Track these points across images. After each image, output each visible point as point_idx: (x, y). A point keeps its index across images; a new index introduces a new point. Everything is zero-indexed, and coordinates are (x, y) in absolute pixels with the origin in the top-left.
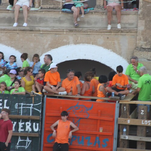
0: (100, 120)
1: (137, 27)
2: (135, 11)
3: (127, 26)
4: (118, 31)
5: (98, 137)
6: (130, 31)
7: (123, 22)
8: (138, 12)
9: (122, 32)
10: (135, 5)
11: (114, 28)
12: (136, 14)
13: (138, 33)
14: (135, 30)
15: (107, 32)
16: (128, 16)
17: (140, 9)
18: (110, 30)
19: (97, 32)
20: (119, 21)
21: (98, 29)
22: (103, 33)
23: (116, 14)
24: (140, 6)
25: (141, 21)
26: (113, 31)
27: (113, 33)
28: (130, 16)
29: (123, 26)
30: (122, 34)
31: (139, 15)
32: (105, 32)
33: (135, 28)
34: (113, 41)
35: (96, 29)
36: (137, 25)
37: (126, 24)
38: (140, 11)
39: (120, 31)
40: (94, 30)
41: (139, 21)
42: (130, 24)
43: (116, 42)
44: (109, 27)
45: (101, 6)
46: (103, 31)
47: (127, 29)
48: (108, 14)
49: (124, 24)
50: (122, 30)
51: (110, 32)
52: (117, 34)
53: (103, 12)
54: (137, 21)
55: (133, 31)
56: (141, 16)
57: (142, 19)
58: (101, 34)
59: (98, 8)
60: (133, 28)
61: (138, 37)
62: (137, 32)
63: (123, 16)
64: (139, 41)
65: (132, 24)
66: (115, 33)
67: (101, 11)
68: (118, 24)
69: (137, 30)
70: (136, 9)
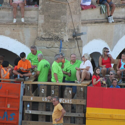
0: (8, 98)
1: (38, 21)
2: (36, 7)
3: (30, 19)
4: (22, 24)
5: (6, 112)
6: (32, 24)
7: (26, 16)
8: (38, 9)
9: (25, 24)
10: (36, 3)
11: (19, 21)
12: (37, 10)
13: (39, 25)
14: (36, 23)
15: (13, 25)
16: (30, 11)
17: (40, 6)
18: (15, 23)
19: (5, 25)
20: (22, 16)
21: (5, 22)
22: (10, 26)
23: (20, 10)
24: (40, 3)
25: (41, 15)
26: (18, 24)
27: (18, 26)
28: (32, 11)
29: (26, 20)
30: (25, 26)
31: (40, 11)
32: (12, 25)
33: (36, 21)
34: (18, 32)
35: (4, 22)
36: (38, 19)
37: (29, 18)
38: (40, 7)
39: (24, 24)
40: (2, 23)
41: (40, 16)
42: (32, 18)
43: (20, 33)
44: (15, 21)
45: (8, 3)
46: (10, 24)
47: (30, 22)
48: (13, 9)
49: (27, 18)
50: (26, 23)
51: (15, 24)
52: (21, 26)
53: (9, 8)
54: (38, 16)
55: (34, 24)
56: (41, 12)
57: (42, 14)
58: (8, 26)
59: (5, 5)
60: (34, 21)
61: (38, 29)
62: (37, 25)
63: (26, 12)
64: (39, 32)
65: (34, 18)
66: (20, 26)
67: (8, 7)
68: (22, 18)
69: (38, 23)
70: (36, 6)
